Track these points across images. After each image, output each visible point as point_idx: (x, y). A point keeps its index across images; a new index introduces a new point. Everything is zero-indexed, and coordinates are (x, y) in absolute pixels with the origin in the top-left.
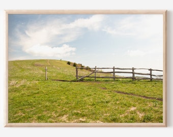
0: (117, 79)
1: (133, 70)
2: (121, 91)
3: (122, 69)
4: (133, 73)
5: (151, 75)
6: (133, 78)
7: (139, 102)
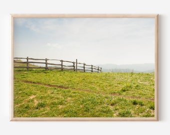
0: (30, 69)
1: (46, 61)
2: (29, 80)
3: (35, 60)
4: (46, 64)
5: (62, 65)
6: (46, 68)
7: (41, 90)
